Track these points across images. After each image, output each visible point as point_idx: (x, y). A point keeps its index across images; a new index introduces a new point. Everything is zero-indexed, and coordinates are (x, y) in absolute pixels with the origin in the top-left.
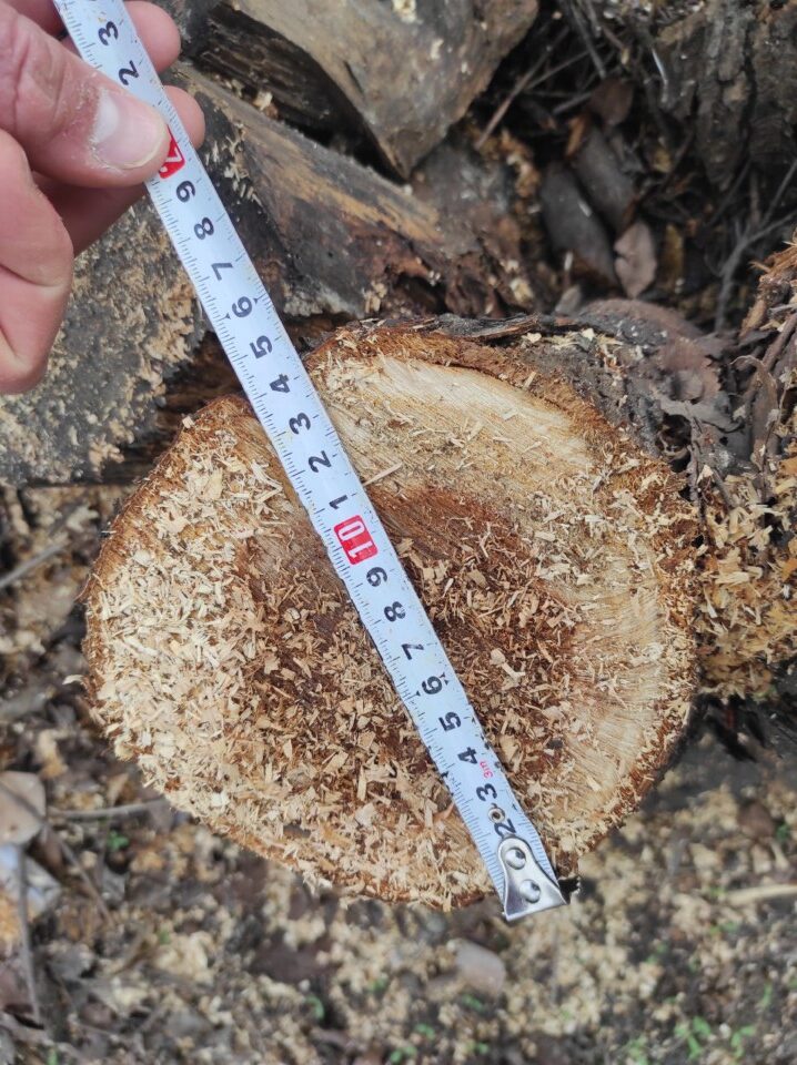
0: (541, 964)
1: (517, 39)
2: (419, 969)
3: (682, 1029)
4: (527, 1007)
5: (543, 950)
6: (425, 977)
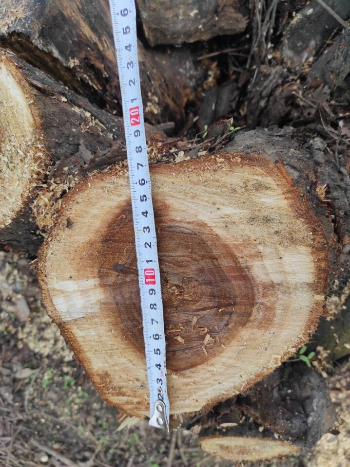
0: (43, 326)
1: (229, 33)
2: (5, 295)
3: (67, 378)
4: (29, 333)
5: (47, 322)
6: (4, 298)
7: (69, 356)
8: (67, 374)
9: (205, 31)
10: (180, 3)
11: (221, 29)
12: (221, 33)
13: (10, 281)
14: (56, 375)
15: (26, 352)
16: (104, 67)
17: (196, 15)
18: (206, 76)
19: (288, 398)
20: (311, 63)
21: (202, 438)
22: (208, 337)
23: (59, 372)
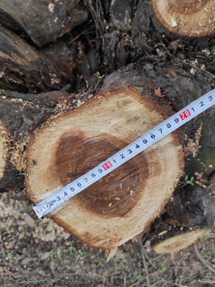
4: (39, 233)
5: (46, 222)
6: (17, 219)
7: (66, 236)
8: (69, 246)
9: (67, 27)
10: (46, 18)
11: (75, 22)
12: (75, 25)
13: (16, 208)
14: (63, 249)
15: (42, 243)
16: (19, 70)
17: (58, 20)
18: (78, 51)
19: (189, 206)
20: (130, 23)
21: (153, 246)
22: (131, 191)
23: (65, 247)
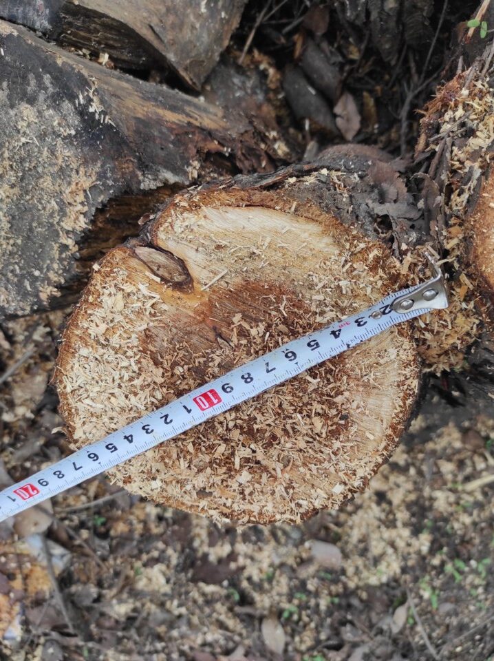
0: (361, 546)
2: (291, 561)
3: (449, 568)
4: (357, 571)
5: (361, 537)
6: (295, 566)
8: (443, 564)
9: (231, 16)
10: (184, 9)
16: (219, 143)
17: (207, 6)
23: (433, 573)
